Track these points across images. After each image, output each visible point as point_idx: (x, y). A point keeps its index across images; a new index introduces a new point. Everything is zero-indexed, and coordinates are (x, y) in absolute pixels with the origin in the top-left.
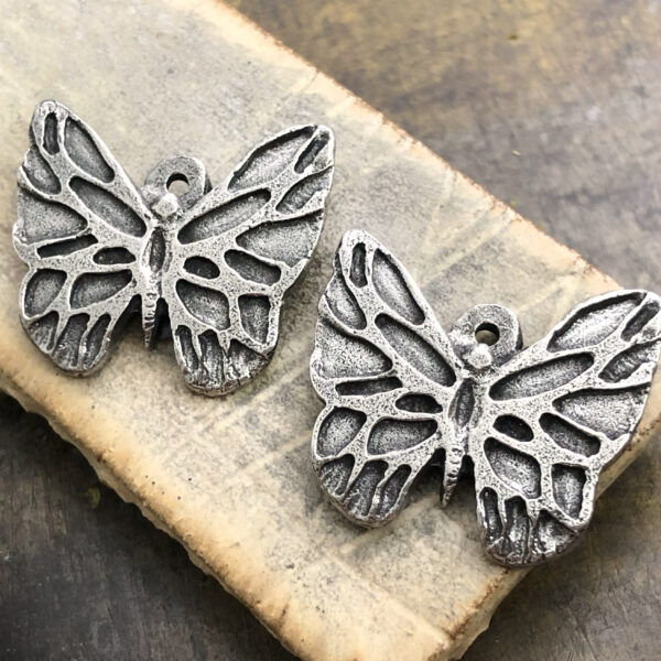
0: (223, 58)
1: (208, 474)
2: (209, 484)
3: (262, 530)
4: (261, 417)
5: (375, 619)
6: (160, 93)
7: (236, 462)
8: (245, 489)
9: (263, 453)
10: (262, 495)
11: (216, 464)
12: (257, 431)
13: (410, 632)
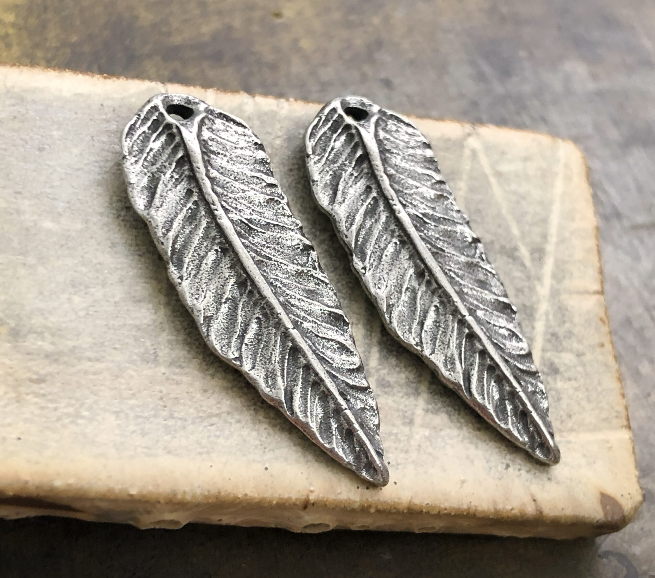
0: (76, 113)
1: (396, 449)
2: (403, 455)
3: (468, 457)
4: (388, 378)
5: (585, 456)
6: (51, 173)
7: (404, 424)
8: (428, 438)
9: (414, 402)
10: (442, 433)
11: (393, 437)
12: (395, 390)
13: (610, 445)
